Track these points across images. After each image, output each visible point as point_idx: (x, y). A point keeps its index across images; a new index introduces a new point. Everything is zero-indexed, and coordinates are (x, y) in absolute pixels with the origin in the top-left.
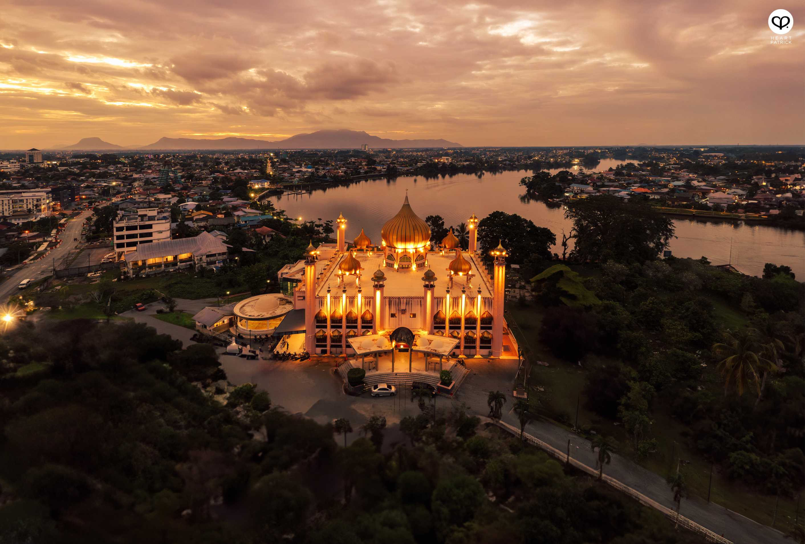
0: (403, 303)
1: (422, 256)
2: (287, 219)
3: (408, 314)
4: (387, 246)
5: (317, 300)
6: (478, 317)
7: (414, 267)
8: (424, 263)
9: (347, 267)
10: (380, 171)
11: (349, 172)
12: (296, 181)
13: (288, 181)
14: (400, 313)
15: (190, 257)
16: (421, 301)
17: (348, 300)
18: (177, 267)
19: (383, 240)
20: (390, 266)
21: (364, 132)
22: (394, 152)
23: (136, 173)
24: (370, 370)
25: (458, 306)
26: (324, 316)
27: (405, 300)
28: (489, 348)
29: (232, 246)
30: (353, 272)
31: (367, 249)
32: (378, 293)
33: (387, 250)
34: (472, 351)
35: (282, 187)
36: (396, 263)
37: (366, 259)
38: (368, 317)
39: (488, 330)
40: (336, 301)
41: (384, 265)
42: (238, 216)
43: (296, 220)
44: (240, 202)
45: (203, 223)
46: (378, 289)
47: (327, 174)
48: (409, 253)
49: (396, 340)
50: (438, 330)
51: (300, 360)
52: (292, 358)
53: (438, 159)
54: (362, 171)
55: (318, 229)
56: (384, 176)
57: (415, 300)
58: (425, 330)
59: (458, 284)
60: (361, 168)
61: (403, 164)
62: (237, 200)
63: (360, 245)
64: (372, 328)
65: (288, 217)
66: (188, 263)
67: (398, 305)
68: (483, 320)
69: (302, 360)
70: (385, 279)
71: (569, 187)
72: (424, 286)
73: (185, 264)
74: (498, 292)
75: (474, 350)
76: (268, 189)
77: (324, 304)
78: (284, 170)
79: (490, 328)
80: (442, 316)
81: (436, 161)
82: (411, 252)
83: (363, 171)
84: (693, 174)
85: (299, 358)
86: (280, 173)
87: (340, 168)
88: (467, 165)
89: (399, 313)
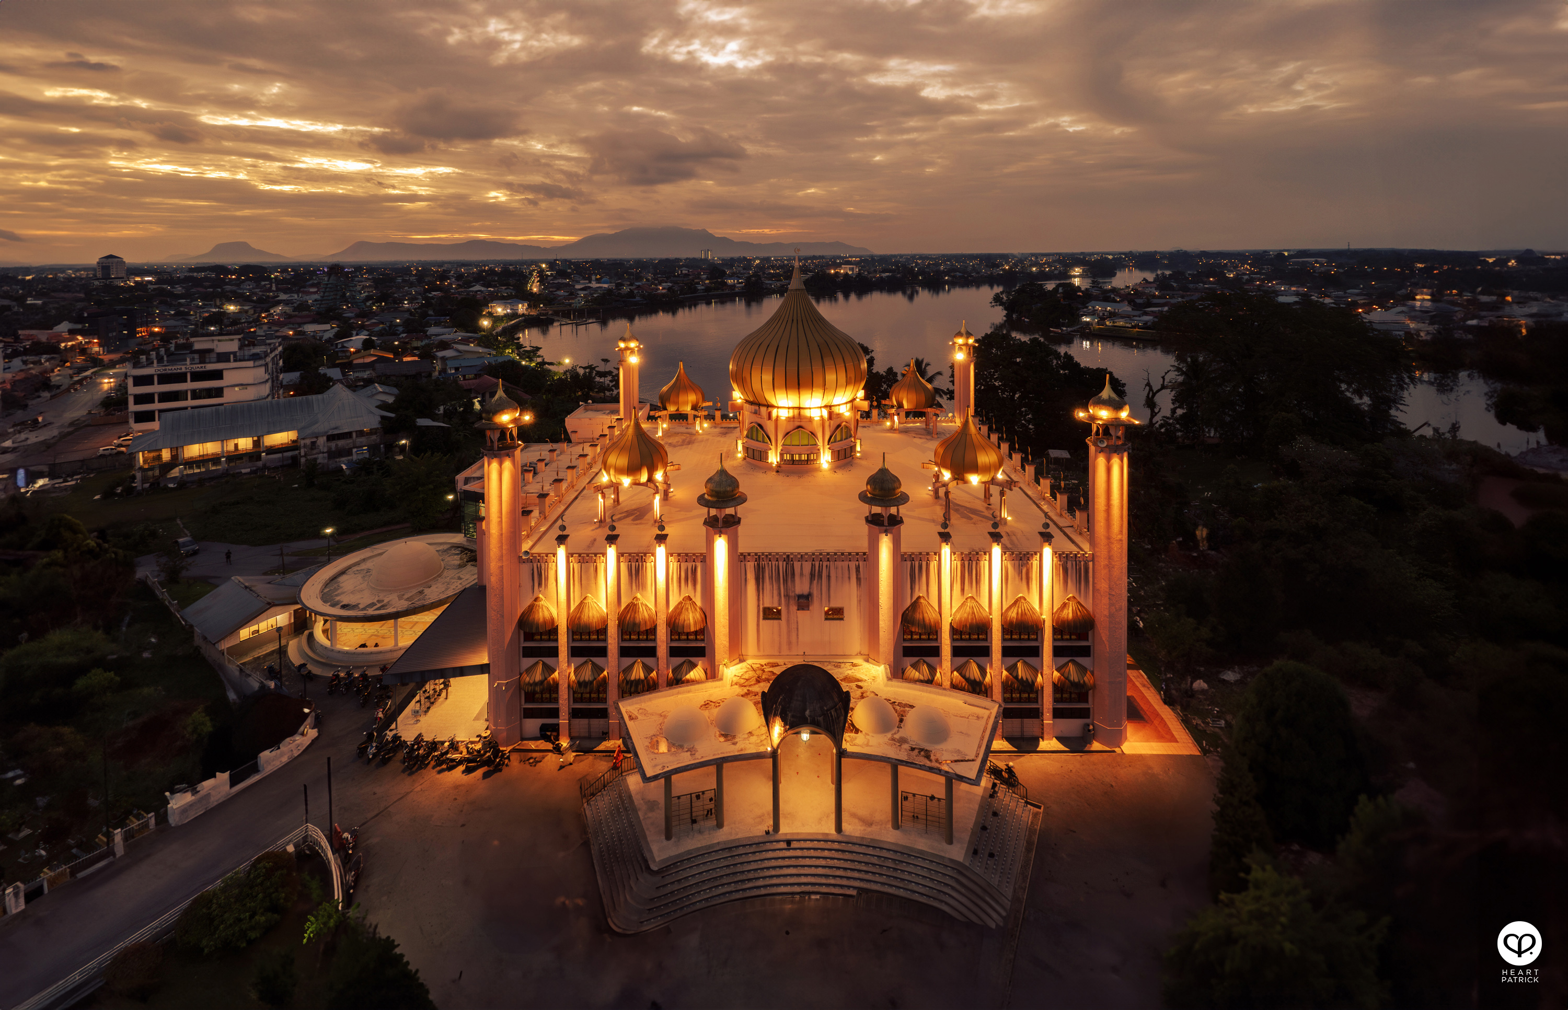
0: (802, 574)
1: (846, 427)
2: (543, 363)
3: (819, 608)
4: (747, 401)
5: (526, 568)
6: (1046, 616)
7: (825, 459)
8: (853, 448)
9: (623, 461)
10: (733, 287)
11: (676, 288)
12: (579, 302)
13: (563, 303)
14: (794, 608)
15: (293, 441)
16: (858, 568)
17: (623, 566)
18: (260, 464)
19: (735, 386)
20: (756, 456)
21: (704, 230)
22: (757, 262)
23: (285, 293)
24: (694, 821)
25: (978, 582)
26: (545, 622)
27: (807, 567)
28: (1084, 714)
29: (393, 415)
30: (644, 478)
31: (693, 412)
32: (721, 546)
33: (747, 413)
34: (1030, 726)
35: (550, 312)
36: (773, 447)
37: (690, 440)
38: (691, 618)
39: (1076, 659)
40: (587, 570)
41: (740, 455)
42: (444, 359)
43: (560, 364)
44: (460, 335)
45: (368, 372)
46: (720, 533)
47: (636, 292)
48: (810, 420)
49: (784, 720)
50: (917, 659)
51: (462, 768)
52: (440, 761)
53: (835, 270)
54: (700, 287)
55: (602, 380)
56: (740, 295)
57: (839, 564)
58: (877, 662)
59: (969, 513)
60: (698, 283)
61: (773, 277)
62: (456, 332)
63: (676, 403)
64: (704, 656)
65: (546, 360)
66: (290, 454)
67: (785, 581)
68: (1060, 629)
69: (468, 771)
70: (743, 499)
71: (1087, 307)
72: (867, 518)
73: (279, 455)
74: (1109, 538)
75: (1036, 721)
76: (523, 315)
77: (547, 579)
78: (559, 287)
79: (1085, 652)
80: (930, 615)
81: (832, 271)
82: (817, 418)
83: (703, 288)
84: (1298, 287)
85: (460, 762)
86: (552, 291)
87: (660, 284)
88: (887, 277)
89: (788, 606)
